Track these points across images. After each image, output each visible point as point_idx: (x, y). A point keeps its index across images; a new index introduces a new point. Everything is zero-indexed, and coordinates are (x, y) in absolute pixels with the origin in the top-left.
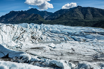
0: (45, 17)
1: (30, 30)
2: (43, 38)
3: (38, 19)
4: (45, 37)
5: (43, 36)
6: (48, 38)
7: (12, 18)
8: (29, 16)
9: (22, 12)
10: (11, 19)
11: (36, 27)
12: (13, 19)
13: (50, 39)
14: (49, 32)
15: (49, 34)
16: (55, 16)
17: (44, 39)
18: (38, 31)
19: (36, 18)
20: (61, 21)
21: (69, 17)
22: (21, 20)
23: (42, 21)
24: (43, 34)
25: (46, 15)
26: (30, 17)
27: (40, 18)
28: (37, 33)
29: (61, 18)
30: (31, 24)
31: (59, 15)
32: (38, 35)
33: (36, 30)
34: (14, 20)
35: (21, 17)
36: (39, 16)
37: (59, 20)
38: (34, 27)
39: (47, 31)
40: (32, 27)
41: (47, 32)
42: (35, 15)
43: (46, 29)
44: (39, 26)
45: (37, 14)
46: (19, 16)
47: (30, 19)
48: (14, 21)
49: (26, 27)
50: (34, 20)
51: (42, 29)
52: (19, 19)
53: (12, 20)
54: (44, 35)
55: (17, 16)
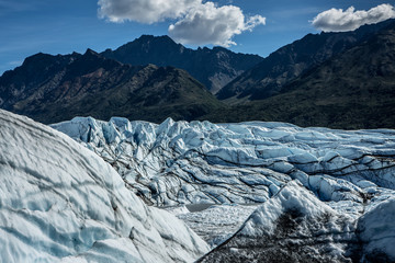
0: (219, 83)
1: (100, 149)
2: (163, 189)
4: (174, 183)
5: (162, 180)
6: (189, 187)
7: (38, 95)
8: (127, 79)
9: (89, 60)
10: (31, 98)
11: (136, 137)
12: (43, 101)
13: (195, 193)
14: (199, 159)
15: (195, 170)
16: (275, 76)
17: (164, 196)
18: (140, 156)
19: (166, 88)
20: (307, 104)
21: (351, 81)
22: (84, 103)
24: (167, 170)
25: (225, 71)
26: (135, 82)
28: (133, 165)
29: (309, 84)
30: (112, 121)
31: (298, 69)
32: (139, 176)
33: (135, 152)
34: (44, 106)
35: (84, 84)
36: (183, 73)
37: (297, 95)
38: (124, 138)
39: (187, 153)
40: (116, 134)
41: (186, 162)
42: (160, 74)
43: (182, 145)
44: (150, 132)
45: (170, 69)
46: (74, 82)
47: (134, 98)
48: (45, 111)
49: (85, 137)
51: (164, 144)
52: (75, 96)
53: (34, 102)
54: (170, 173)
55: (62, 83)
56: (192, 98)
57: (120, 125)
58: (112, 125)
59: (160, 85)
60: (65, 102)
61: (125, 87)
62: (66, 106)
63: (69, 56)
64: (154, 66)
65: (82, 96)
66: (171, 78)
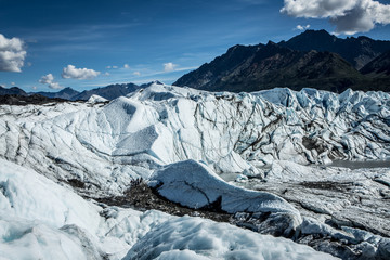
0: (361, 62)
1: (299, 112)
2: (353, 146)
3: (330, 72)
4: (361, 141)
5: (351, 138)
6: (374, 145)
7: (237, 72)
8: (296, 60)
9: (270, 48)
10: (232, 74)
11: (324, 103)
12: (240, 76)
13: (380, 150)
14: (379, 122)
15: (377, 131)
17: (354, 151)
18: (330, 118)
19: (324, 66)
22: (266, 77)
23: (348, 76)
24: (354, 128)
25: (367, 54)
26: (302, 63)
27: (340, 68)
28: (326, 126)
30: (303, 91)
32: (332, 134)
33: (325, 115)
35: (266, 64)
36: (337, 57)
38: (314, 103)
39: (368, 117)
40: (308, 101)
41: (368, 124)
42: (319, 57)
43: (363, 109)
44: (335, 100)
45: (327, 53)
46: (259, 63)
47: (301, 74)
48: (241, 83)
49: (285, 102)
50: (314, 75)
51: (348, 109)
52: (260, 73)
53: (234, 77)
54: (356, 133)
55: (252, 64)
57: (311, 94)
58: (303, 94)
59: (320, 64)
60: (254, 77)
61: (295, 66)
63: (256, 46)
64: (315, 51)
65: (265, 72)
66: (326, 59)
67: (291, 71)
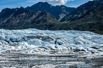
0: (62, 16)
3: (45, 21)
8: (31, 16)
10: (3, 22)
12: (6, 23)
16: (78, 14)
19: (43, 18)
20: (84, 23)
21: (99, 16)
22: (18, 23)
23: (52, 23)
26: (34, 17)
27: (50, 19)
29: (86, 17)
34: (6, 24)
37: (82, 20)
45: (45, 12)
46: (16, 17)
47: (33, 22)
48: (7, 26)
50: (38, 22)
52: (15, 22)
55: (12, 17)
56: (50, 21)
59: (41, 17)
60: (13, 23)
61: (31, 18)
62: (13, 24)
64: (40, 12)
65: (18, 21)
66: (44, 15)
67: (29, 21)
